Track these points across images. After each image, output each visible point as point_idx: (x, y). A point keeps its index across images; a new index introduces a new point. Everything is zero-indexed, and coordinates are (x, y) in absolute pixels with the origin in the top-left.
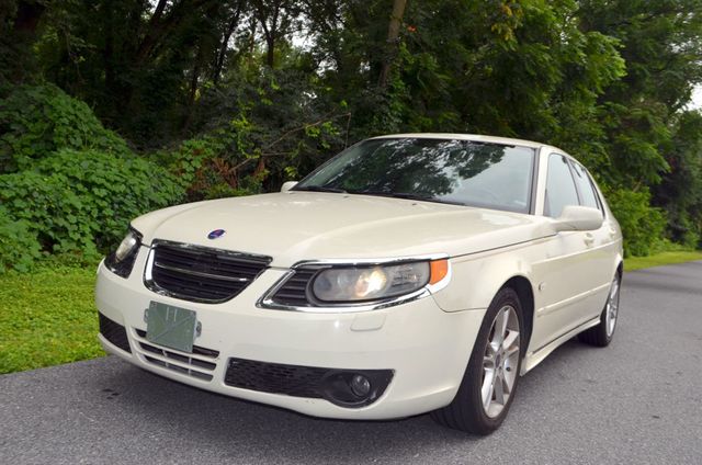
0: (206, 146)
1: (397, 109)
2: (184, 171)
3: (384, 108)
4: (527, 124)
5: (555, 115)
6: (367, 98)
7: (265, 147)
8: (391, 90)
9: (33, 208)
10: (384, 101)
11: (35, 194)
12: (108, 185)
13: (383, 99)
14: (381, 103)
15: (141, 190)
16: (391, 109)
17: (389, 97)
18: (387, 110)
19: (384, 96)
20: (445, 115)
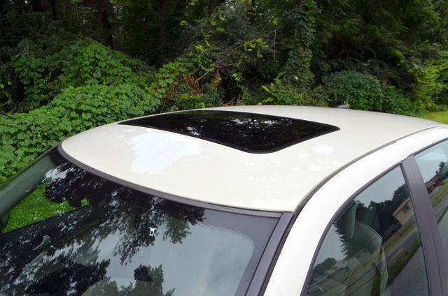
0: (180, 66)
1: (311, 23)
2: (160, 87)
3: (301, 23)
4: (416, 19)
5: (436, 10)
6: (289, 17)
7: (219, 61)
8: (306, 9)
9: (31, 138)
10: (301, 18)
11: (33, 128)
12: (94, 110)
13: (300, 16)
14: (299, 19)
15: (120, 108)
16: (307, 22)
17: (305, 15)
18: (304, 24)
19: (301, 14)
20: (349, 21)
